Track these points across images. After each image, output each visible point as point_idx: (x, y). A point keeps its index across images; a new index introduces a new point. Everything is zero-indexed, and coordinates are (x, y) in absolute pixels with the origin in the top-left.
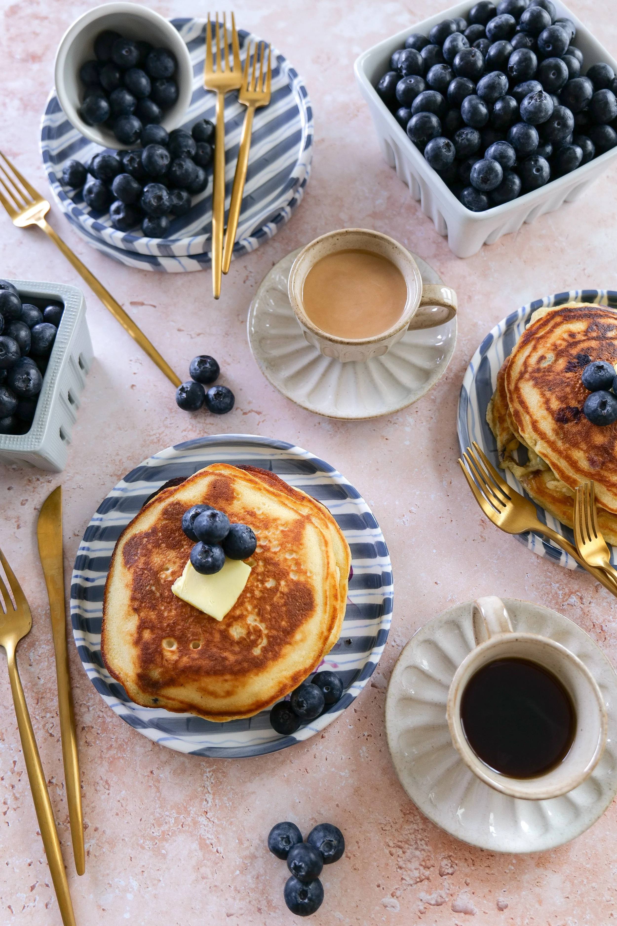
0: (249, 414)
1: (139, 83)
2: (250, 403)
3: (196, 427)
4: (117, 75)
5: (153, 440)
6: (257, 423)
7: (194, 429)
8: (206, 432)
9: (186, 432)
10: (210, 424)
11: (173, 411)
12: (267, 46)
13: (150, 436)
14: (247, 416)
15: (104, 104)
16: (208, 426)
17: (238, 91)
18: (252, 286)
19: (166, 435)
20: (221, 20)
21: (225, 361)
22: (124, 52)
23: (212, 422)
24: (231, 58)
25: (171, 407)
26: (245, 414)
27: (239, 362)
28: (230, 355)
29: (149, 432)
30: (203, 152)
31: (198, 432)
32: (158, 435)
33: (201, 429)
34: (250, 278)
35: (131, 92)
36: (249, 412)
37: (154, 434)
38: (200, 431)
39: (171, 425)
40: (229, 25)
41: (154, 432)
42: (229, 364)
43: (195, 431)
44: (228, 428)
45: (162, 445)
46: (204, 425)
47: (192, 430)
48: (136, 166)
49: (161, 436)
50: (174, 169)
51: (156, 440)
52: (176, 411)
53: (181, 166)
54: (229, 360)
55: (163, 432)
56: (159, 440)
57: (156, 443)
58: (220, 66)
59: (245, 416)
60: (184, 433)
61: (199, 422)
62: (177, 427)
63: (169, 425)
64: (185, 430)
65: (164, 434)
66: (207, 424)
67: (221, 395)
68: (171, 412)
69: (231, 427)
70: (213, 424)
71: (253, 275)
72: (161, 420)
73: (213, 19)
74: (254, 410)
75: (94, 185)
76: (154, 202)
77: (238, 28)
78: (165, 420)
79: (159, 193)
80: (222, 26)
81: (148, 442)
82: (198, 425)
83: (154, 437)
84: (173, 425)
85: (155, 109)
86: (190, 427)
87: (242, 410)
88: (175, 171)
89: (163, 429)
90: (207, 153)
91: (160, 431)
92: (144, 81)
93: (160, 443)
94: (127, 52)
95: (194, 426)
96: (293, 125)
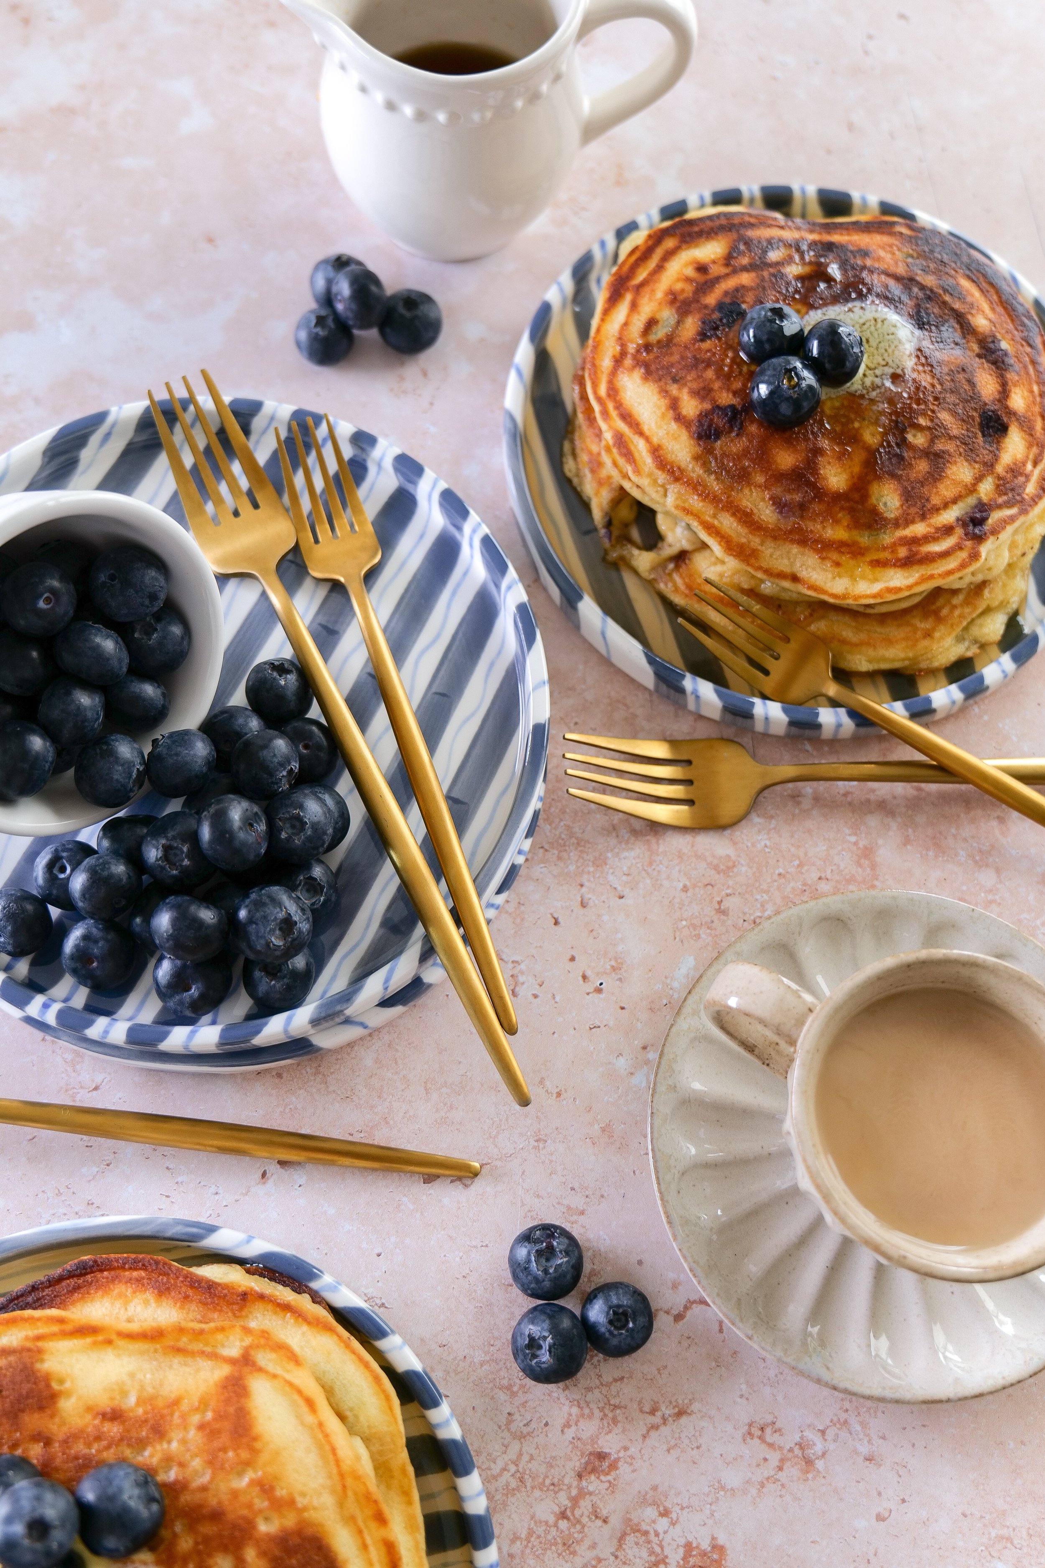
0: (689, 1314)
1: (98, 654)
2: (675, 1286)
3: (588, 1403)
4: (35, 654)
5: (507, 1484)
6: (717, 1327)
7: (587, 1411)
8: (616, 1407)
9: (573, 1428)
10: (615, 1380)
11: (515, 1389)
12: (318, 419)
13: (495, 1478)
14: (685, 1320)
15: (37, 743)
16: (614, 1389)
17: (296, 549)
18: (536, 996)
19: (532, 1458)
20: (181, 393)
21: (569, 1208)
22: (41, 604)
23: (617, 1374)
24: (236, 468)
25: (505, 1382)
26: (679, 1317)
27: (602, 1196)
28: (573, 1189)
29: (489, 1469)
30: (306, 747)
31: (597, 1413)
32: (513, 1468)
33: (601, 1405)
34: (521, 979)
35: (88, 685)
36: (686, 1308)
37: (504, 1469)
38: (602, 1410)
39: (529, 1429)
40: (205, 401)
41: (500, 1464)
42: (582, 1213)
43: (591, 1416)
44: (659, 1370)
45: (533, 1488)
46: (604, 1390)
47: (582, 1416)
48: (186, 862)
49: (521, 1466)
50: (284, 835)
51: (514, 1484)
52: (522, 1386)
53: (298, 823)
54: (577, 1201)
55: (520, 1454)
56: (521, 1480)
57: (518, 1489)
58: (219, 501)
59: (681, 1323)
60: (570, 1433)
61: (589, 1389)
62: (546, 1424)
63: (525, 1430)
64: (567, 1425)
65: (526, 1458)
66: (608, 1385)
67: (625, 1314)
68: (514, 1394)
69: (666, 1367)
70: (622, 1378)
71: (523, 967)
72: (500, 1427)
73: (162, 395)
74: (692, 1300)
75: (86, 938)
76: (277, 941)
77: (227, 399)
78: (509, 1422)
79: (282, 915)
80: (185, 404)
81: (498, 1497)
82: (590, 1396)
83: (507, 1476)
84: (533, 1425)
85: (149, 690)
86: (575, 1410)
87: (667, 1312)
88: (289, 839)
89: (515, 1446)
90: (319, 747)
91: (512, 1454)
92: (108, 644)
93: (528, 1485)
94: (48, 601)
95: (582, 1402)
96: (458, 585)
